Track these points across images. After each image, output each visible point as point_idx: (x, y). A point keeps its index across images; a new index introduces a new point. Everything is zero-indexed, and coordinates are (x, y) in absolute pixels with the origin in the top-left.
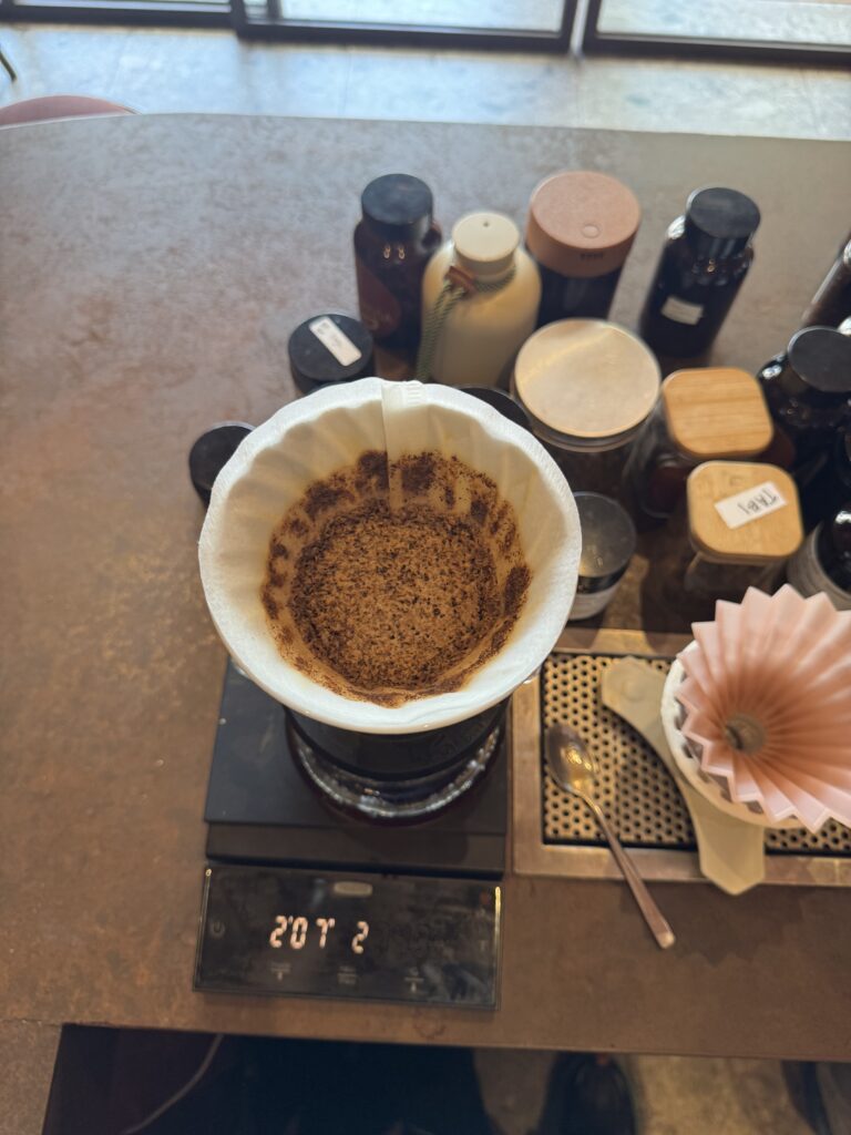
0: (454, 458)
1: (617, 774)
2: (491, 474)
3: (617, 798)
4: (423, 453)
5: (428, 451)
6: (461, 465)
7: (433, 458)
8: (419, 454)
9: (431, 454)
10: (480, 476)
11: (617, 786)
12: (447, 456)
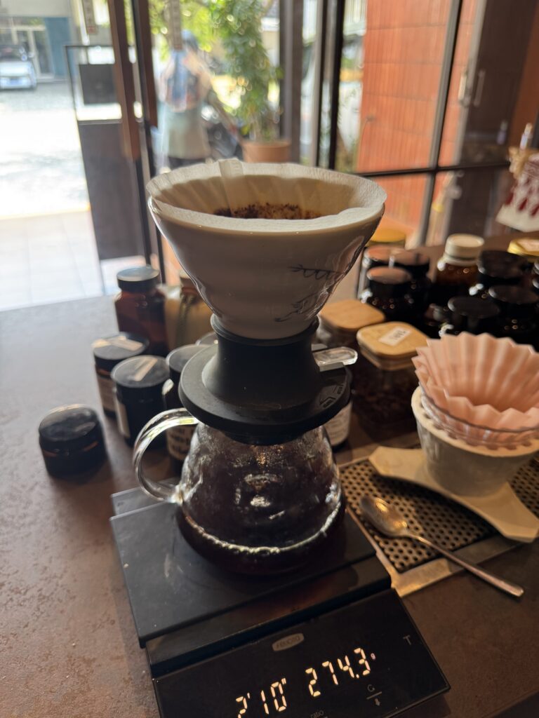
0: (267, 204)
1: (415, 517)
2: (292, 203)
3: (425, 529)
4: (249, 206)
5: (251, 205)
6: (273, 207)
7: (256, 208)
8: (247, 207)
9: (254, 206)
10: (286, 206)
11: (420, 523)
12: (264, 204)
